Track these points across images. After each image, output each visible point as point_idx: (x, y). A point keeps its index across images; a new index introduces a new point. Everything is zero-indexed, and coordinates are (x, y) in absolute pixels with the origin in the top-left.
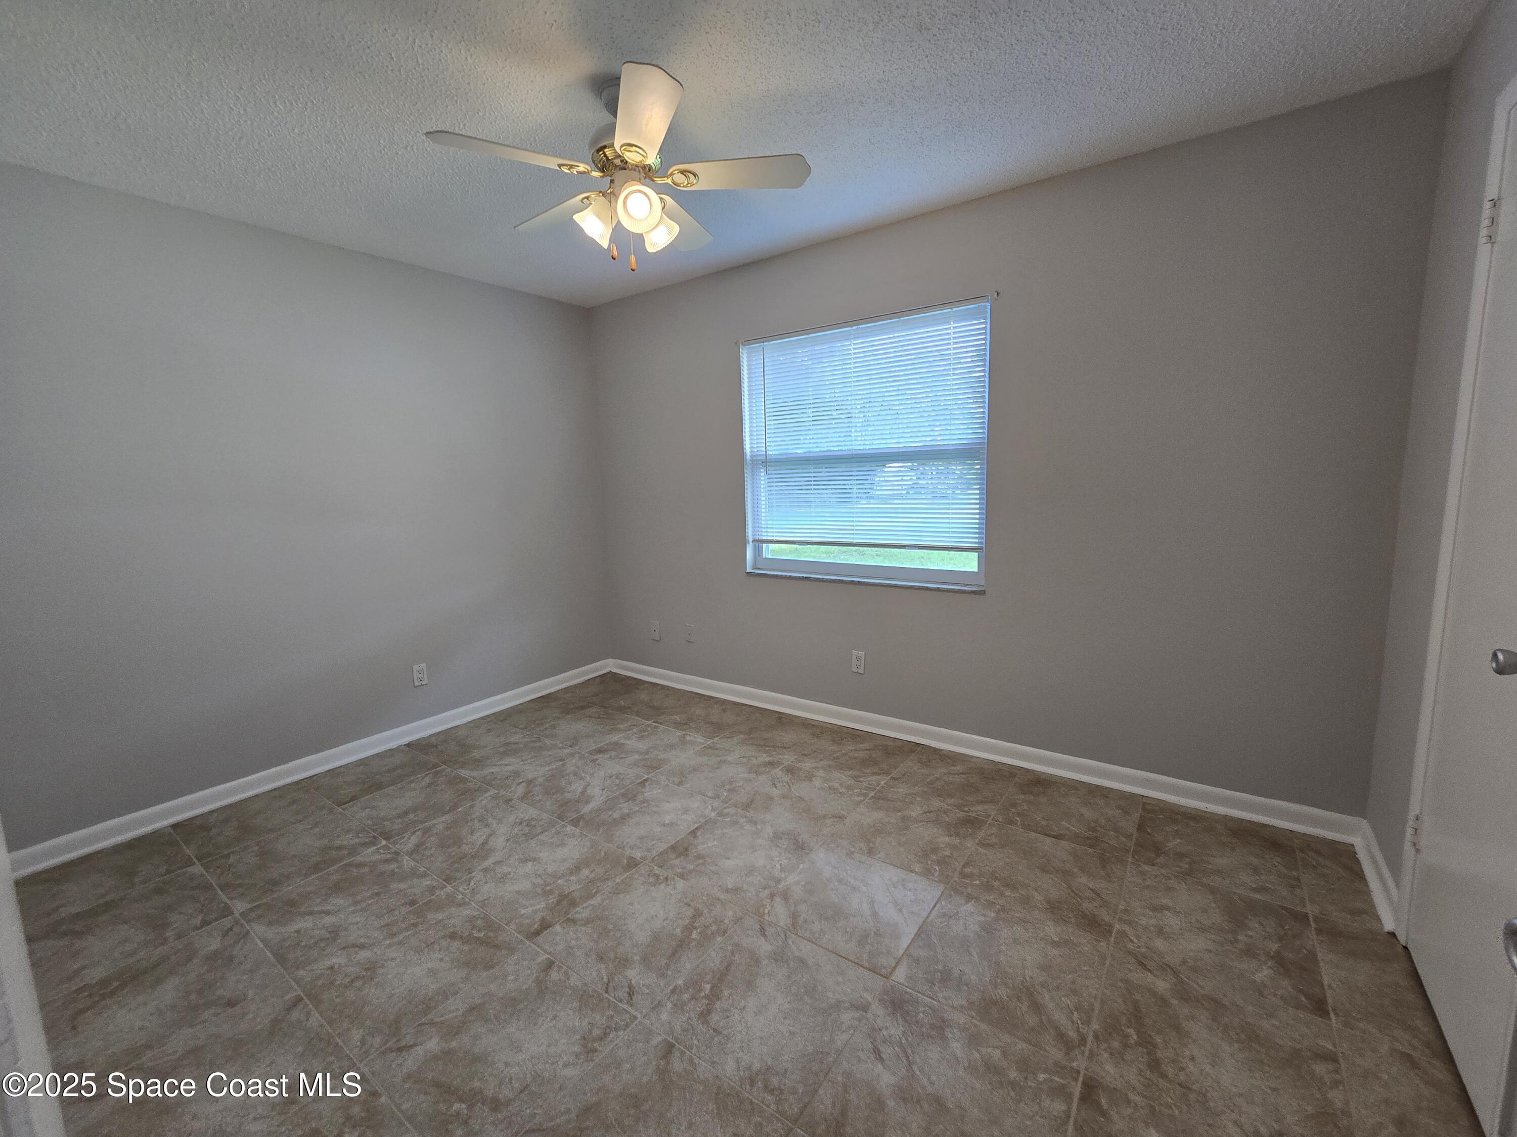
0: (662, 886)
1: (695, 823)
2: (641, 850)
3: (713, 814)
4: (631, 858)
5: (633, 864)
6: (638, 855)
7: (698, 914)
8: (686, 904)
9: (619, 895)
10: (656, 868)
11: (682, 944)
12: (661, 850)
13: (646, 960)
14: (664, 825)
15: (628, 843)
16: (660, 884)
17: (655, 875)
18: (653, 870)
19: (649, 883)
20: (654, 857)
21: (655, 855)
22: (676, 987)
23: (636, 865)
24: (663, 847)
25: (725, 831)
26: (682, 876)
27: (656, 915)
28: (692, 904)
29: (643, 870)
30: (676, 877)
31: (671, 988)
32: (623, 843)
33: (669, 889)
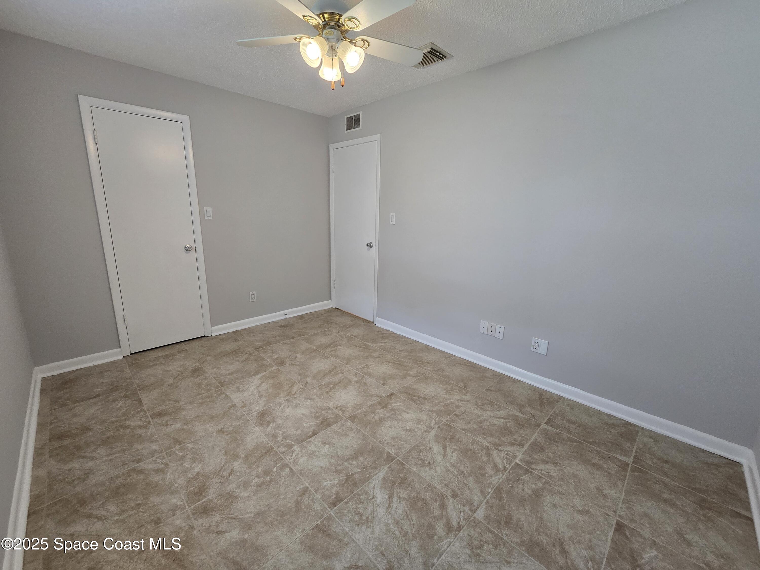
0: (339, 405)
1: (310, 441)
2: (347, 426)
3: (295, 448)
4: (353, 422)
5: (352, 418)
6: (349, 423)
7: (327, 392)
8: (331, 396)
9: (359, 404)
10: (340, 414)
11: (337, 384)
12: (336, 425)
13: (350, 382)
14: (330, 443)
15: (355, 433)
16: (340, 406)
17: (342, 411)
18: (342, 413)
19: (345, 407)
20: (340, 420)
21: (340, 422)
22: (342, 374)
23: (350, 417)
24: (335, 427)
25: (294, 432)
26: (329, 408)
27: (344, 394)
28: (329, 396)
29: (347, 414)
30: (332, 408)
31: (343, 374)
32: (357, 433)
33: (336, 403)
